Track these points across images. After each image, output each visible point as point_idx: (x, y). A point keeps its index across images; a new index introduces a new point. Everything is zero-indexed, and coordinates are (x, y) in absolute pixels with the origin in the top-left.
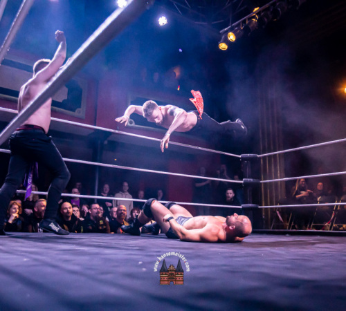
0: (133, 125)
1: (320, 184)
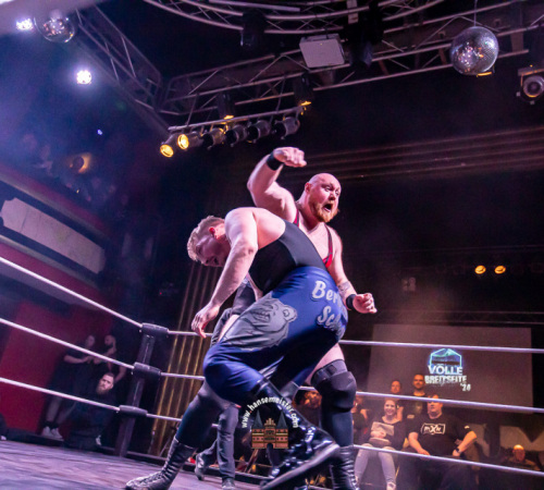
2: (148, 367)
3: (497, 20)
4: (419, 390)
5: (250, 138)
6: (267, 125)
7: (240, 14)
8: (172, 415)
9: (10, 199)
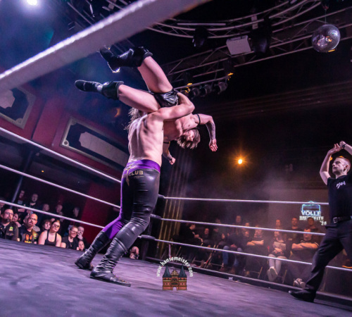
0: (67, 145)
1: (207, 229)
2: (155, 216)
3: (337, 20)
4: (294, 226)
5: (201, 94)
6: (210, 87)
7: (194, 30)
8: (166, 239)
9: (83, 132)
